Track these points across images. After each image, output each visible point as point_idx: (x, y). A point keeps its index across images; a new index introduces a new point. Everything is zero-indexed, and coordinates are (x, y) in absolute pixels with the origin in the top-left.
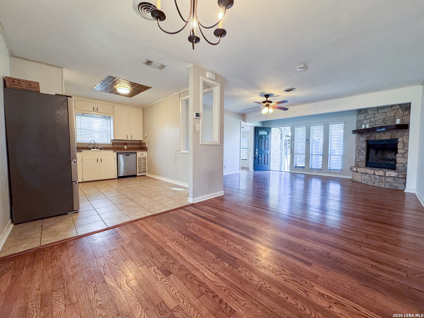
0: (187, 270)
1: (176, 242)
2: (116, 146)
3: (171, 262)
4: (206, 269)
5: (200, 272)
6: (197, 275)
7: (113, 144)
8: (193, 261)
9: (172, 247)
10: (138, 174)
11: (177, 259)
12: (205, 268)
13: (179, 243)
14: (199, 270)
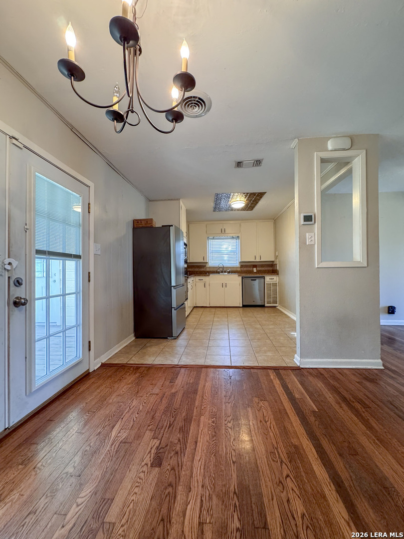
0: (177, 478)
1: (213, 422)
2: (245, 269)
3: (178, 448)
4: (199, 500)
5: (187, 497)
6: (179, 497)
7: (242, 266)
8: (199, 468)
9: (201, 425)
10: (266, 305)
11: (187, 449)
12: (199, 497)
13: (214, 425)
14: (190, 491)
